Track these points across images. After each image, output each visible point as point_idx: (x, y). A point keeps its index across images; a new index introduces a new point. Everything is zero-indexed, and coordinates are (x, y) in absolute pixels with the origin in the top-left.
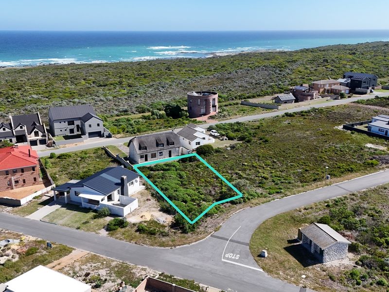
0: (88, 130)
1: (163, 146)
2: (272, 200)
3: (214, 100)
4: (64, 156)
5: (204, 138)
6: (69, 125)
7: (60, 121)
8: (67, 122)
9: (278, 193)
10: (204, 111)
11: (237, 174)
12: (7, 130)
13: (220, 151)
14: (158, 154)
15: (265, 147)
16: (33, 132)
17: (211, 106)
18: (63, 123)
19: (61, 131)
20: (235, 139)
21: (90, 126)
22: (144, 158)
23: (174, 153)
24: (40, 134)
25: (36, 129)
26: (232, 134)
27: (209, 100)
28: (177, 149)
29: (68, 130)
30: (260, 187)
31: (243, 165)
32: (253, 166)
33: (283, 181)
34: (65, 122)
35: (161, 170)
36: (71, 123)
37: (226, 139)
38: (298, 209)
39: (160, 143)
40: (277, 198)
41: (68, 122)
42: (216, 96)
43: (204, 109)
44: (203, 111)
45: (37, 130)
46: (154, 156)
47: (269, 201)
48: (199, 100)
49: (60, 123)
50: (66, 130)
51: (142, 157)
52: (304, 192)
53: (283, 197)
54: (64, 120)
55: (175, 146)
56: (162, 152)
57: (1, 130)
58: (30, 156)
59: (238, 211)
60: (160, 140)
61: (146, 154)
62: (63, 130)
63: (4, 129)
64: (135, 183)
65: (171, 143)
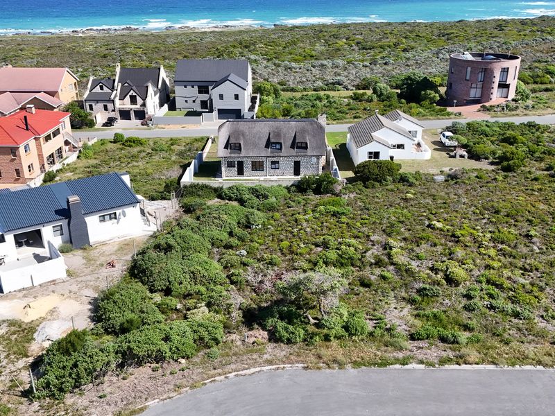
0: (218, 104)
1: (281, 149)
2: (397, 361)
3: (505, 71)
4: (130, 141)
5: (400, 146)
6: (200, 92)
7: (185, 84)
8: (196, 88)
9: (443, 340)
10: (478, 94)
11: (385, 249)
12: (106, 90)
13: (407, 181)
14: (267, 165)
15: (540, 190)
16: (128, 96)
17: (496, 85)
18: (189, 88)
19: (186, 101)
20: (486, 158)
21: (221, 97)
22: (236, 169)
23: (306, 167)
24: (139, 101)
25: (132, 92)
26: (488, 146)
27: (492, 72)
28: (314, 160)
29: (198, 102)
30: (412, 302)
31: (429, 226)
32: (453, 235)
33: (500, 302)
34: (193, 87)
35: (236, 200)
36: (203, 89)
37: (462, 156)
39: (272, 140)
40: (421, 362)
41: (198, 87)
42: (514, 65)
43: (479, 91)
44: (474, 93)
45: (134, 94)
46: (258, 166)
47: (384, 364)
48: (469, 69)
49: (185, 87)
50: (194, 101)
51: (230, 165)
52: (539, 363)
53: (443, 362)
54: (192, 83)
55: (309, 152)
56: (278, 162)
57: (97, 89)
58: (27, 129)
59: (252, 370)
60: (278, 135)
61: (240, 159)
62: (190, 101)
63: (102, 88)
64: (122, 216)
65: (299, 145)
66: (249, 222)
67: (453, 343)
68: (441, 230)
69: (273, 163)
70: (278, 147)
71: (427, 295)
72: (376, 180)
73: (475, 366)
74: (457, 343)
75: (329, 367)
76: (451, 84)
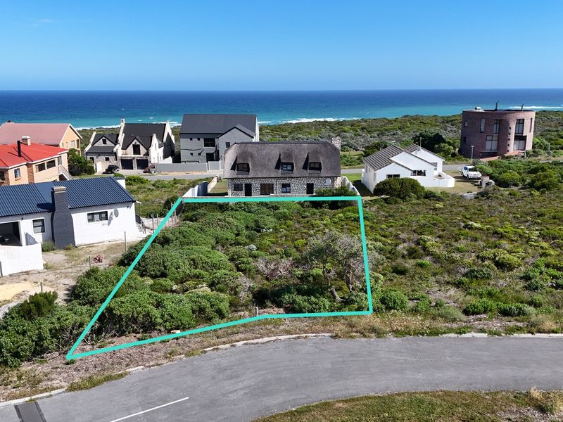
1: (292, 170)
2: (450, 330)
3: (521, 122)
4: (130, 179)
5: (422, 172)
6: (206, 145)
7: (191, 136)
8: (202, 140)
9: (505, 313)
10: (494, 147)
11: (418, 244)
12: (109, 143)
14: (277, 188)
16: (131, 146)
17: (512, 137)
18: (195, 140)
19: (192, 154)
21: (228, 145)
22: (243, 192)
24: (143, 150)
25: (135, 141)
26: (511, 175)
29: (204, 154)
30: (458, 284)
31: (466, 227)
32: (495, 233)
34: (199, 139)
36: (210, 142)
38: (536, 394)
40: (482, 331)
41: (205, 139)
42: (529, 117)
43: (495, 143)
45: (138, 143)
46: (267, 190)
49: (191, 139)
50: (200, 154)
51: (237, 188)
54: (198, 136)
55: (323, 173)
56: (289, 185)
57: (100, 143)
58: (20, 155)
59: (266, 339)
60: (289, 155)
61: (247, 182)
62: (195, 153)
63: (104, 142)
64: (114, 217)
65: (312, 165)
66: (258, 226)
67: (519, 314)
68: (481, 229)
69: (284, 186)
70: (289, 168)
71: (476, 277)
72: (399, 196)
73: (552, 335)
74: (524, 314)
75: (365, 336)
76: (465, 138)
